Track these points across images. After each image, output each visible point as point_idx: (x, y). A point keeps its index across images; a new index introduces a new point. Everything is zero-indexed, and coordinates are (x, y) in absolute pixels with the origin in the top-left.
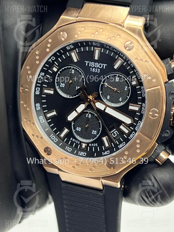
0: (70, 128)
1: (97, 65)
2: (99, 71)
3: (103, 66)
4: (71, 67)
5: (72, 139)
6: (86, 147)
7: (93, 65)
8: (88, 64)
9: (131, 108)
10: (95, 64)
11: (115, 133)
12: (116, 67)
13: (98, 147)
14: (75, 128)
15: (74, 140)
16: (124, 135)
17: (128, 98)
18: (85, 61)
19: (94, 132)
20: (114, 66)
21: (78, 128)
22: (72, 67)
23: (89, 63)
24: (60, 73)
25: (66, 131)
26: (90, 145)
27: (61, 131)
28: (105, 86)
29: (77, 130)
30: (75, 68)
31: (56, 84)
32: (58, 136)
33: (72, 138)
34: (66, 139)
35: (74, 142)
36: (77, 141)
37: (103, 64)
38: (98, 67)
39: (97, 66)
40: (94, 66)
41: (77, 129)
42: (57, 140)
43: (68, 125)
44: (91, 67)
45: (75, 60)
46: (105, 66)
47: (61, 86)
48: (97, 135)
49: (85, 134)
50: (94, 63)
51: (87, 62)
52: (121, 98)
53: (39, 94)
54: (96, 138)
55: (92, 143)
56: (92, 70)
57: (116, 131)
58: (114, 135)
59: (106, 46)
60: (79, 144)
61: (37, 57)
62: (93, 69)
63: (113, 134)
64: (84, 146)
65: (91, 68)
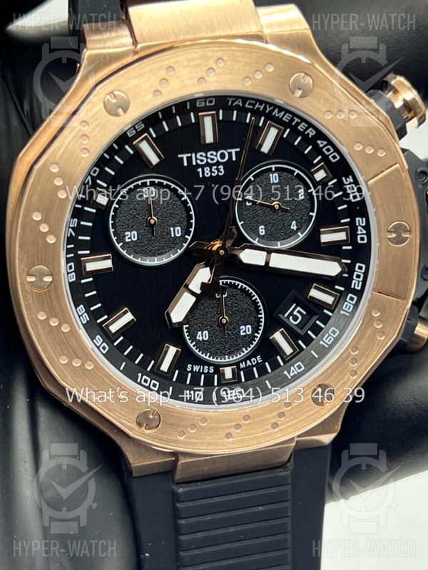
0: (180, 342)
1: (215, 156)
2: (222, 170)
3: (230, 154)
4: (146, 183)
5: (192, 368)
6: (236, 374)
7: (202, 161)
8: (189, 159)
9: (325, 238)
10: (207, 157)
11: (295, 315)
12: (266, 148)
13: (267, 364)
14: (193, 338)
15: (196, 368)
16: (325, 311)
17: (312, 216)
18: (180, 156)
19: (246, 330)
20: (261, 146)
21: (200, 333)
22: (148, 181)
23: (191, 157)
24: (117, 206)
25: (172, 351)
26: (242, 366)
27: (158, 355)
29: (199, 340)
30: (157, 181)
31: (114, 239)
32: (156, 373)
33: (190, 366)
34: (177, 372)
35: (199, 373)
36: (206, 367)
37: (229, 151)
38: (218, 161)
39: (212, 159)
40: (207, 162)
41: (199, 337)
43: (174, 334)
44: (198, 166)
45: (154, 160)
46: (236, 152)
47: (127, 240)
48: (256, 334)
49: (226, 341)
50: (204, 155)
51: (185, 156)
52: (294, 222)
53: (74, 279)
54: (255, 343)
55: (249, 357)
56: (203, 172)
57: (299, 308)
58: (295, 318)
59: (233, 102)
60: (214, 373)
61: (58, 182)
62: (205, 169)
63: (291, 317)
64: (228, 373)
65: (200, 170)
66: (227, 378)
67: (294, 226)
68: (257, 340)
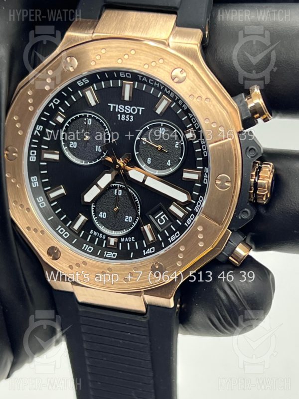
0: (88, 214)
1: (129, 109)
2: (132, 118)
3: (139, 110)
4: (86, 115)
5: (93, 233)
6: (117, 244)
7: (121, 110)
8: (114, 108)
9: (186, 175)
10: (124, 109)
11: (161, 218)
12: (159, 111)
13: (136, 243)
14: (96, 214)
15: (95, 233)
16: (177, 221)
17: (180, 160)
18: (109, 104)
19: (129, 219)
20: (156, 109)
21: (101, 213)
22: (88, 114)
23: (116, 106)
24: (68, 125)
25: (82, 219)
26: (122, 240)
27: (75, 219)
28: (143, 143)
29: (100, 217)
30: (93, 116)
31: (63, 144)
32: (70, 229)
33: (92, 231)
34: (83, 232)
35: (96, 237)
36: (101, 234)
37: (138, 108)
38: (130, 112)
39: (128, 111)
40: (124, 112)
42: (69, 235)
43: (85, 208)
44: (118, 113)
45: (93, 103)
46: (142, 110)
47: (71, 146)
48: (133, 223)
49: (114, 222)
50: (123, 107)
51: (112, 105)
52: (169, 161)
53: (35, 160)
54: (131, 228)
55: (125, 236)
56: (121, 117)
57: (164, 215)
58: (161, 221)
59: (142, 78)
60: (105, 240)
61: (30, 101)
63: (159, 220)
64: (112, 241)
65: (119, 115)
66: (111, 244)
67: (169, 164)
68: (133, 226)
